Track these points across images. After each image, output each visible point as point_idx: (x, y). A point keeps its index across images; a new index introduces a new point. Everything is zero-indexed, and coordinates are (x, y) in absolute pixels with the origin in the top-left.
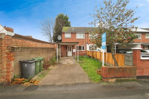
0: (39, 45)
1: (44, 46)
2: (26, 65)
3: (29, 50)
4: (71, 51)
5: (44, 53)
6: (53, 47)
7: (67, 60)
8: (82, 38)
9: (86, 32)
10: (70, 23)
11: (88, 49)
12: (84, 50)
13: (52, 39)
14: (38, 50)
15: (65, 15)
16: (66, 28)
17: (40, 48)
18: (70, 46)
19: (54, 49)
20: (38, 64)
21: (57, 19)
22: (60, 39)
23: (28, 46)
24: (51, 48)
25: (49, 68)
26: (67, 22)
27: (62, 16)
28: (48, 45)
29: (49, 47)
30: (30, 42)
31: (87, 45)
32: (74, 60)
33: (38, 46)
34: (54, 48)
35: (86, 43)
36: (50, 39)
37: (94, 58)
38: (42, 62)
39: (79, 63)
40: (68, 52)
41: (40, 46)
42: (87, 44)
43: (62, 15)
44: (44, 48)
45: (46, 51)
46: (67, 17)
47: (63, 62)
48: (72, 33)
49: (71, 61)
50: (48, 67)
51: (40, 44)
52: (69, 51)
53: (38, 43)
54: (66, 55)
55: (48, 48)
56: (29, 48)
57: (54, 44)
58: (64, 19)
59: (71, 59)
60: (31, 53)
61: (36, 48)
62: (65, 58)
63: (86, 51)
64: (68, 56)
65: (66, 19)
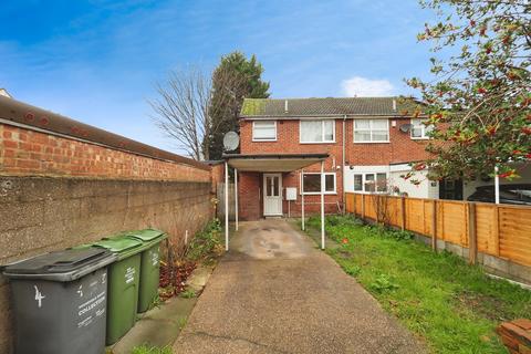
0: (141, 168)
1: (167, 172)
2: (39, 297)
3: (80, 192)
4: (276, 194)
5: (167, 205)
6: (206, 180)
7: (265, 234)
8: (324, 142)
9: (339, 116)
10: (265, 87)
11: (349, 187)
12: (335, 192)
13: (200, 149)
14: (134, 193)
15: (248, 60)
16: (257, 104)
17: (144, 182)
18: (272, 177)
19: (208, 189)
20: (130, 275)
21: (218, 75)
22: (234, 148)
23: (77, 170)
24: (200, 184)
25: (188, 282)
26: (258, 84)
27: (236, 63)
28: (185, 172)
29: (190, 180)
30: (90, 151)
31: (347, 168)
32: (299, 236)
33: (136, 173)
34: (208, 185)
35: (339, 162)
36: (191, 151)
37: (389, 227)
38: (154, 260)
39: (331, 254)
40: (266, 198)
41: (147, 176)
42: (347, 163)
43: (238, 58)
44: (169, 183)
45: (177, 196)
46: (256, 65)
47: (252, 246)
48: (281, 122)
49: (285, 239)
50: (184, 279)
51: (150, 161)
52: (269, 194)
53: (137, 161)
54: (257, 211)
55: (187, 184)
56: (80, 181)
57: (207, 168)
58: (246, 72)
59: (283, 230)
60: (95, 210)
61: (123, 183)
62: (256, 224)
63: (342, 194)
64: (264, 217)
65: (254, 71)
